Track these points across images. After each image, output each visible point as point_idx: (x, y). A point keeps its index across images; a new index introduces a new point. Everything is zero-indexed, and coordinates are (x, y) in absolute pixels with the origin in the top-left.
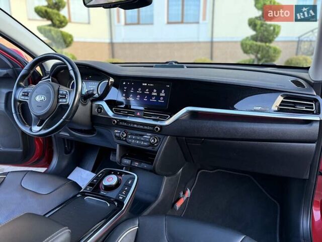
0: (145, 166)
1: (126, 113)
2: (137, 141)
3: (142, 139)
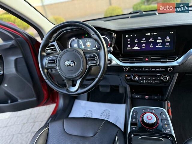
1: (134, 61)
2: (149, 81)
3: (153, 78)
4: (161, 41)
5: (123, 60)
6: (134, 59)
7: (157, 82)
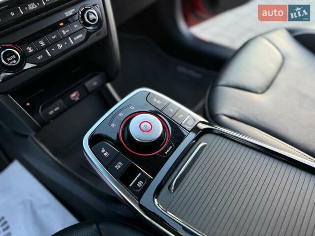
0: (95, 84)
2: (58, 45)
3: (63, 31)
7: (78, 37)
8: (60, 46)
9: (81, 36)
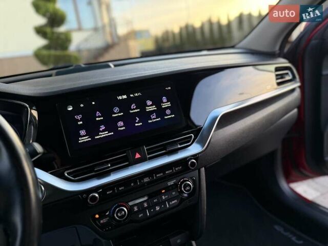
0: (179, 241)
1: (109, 167)
2: (157, 207)
3: (163, 197)
4: (153, 108)
5: (75, 174)
6: (107, 162)
7: (173, 202)
8: (158, 208)
9: (176, 201)
